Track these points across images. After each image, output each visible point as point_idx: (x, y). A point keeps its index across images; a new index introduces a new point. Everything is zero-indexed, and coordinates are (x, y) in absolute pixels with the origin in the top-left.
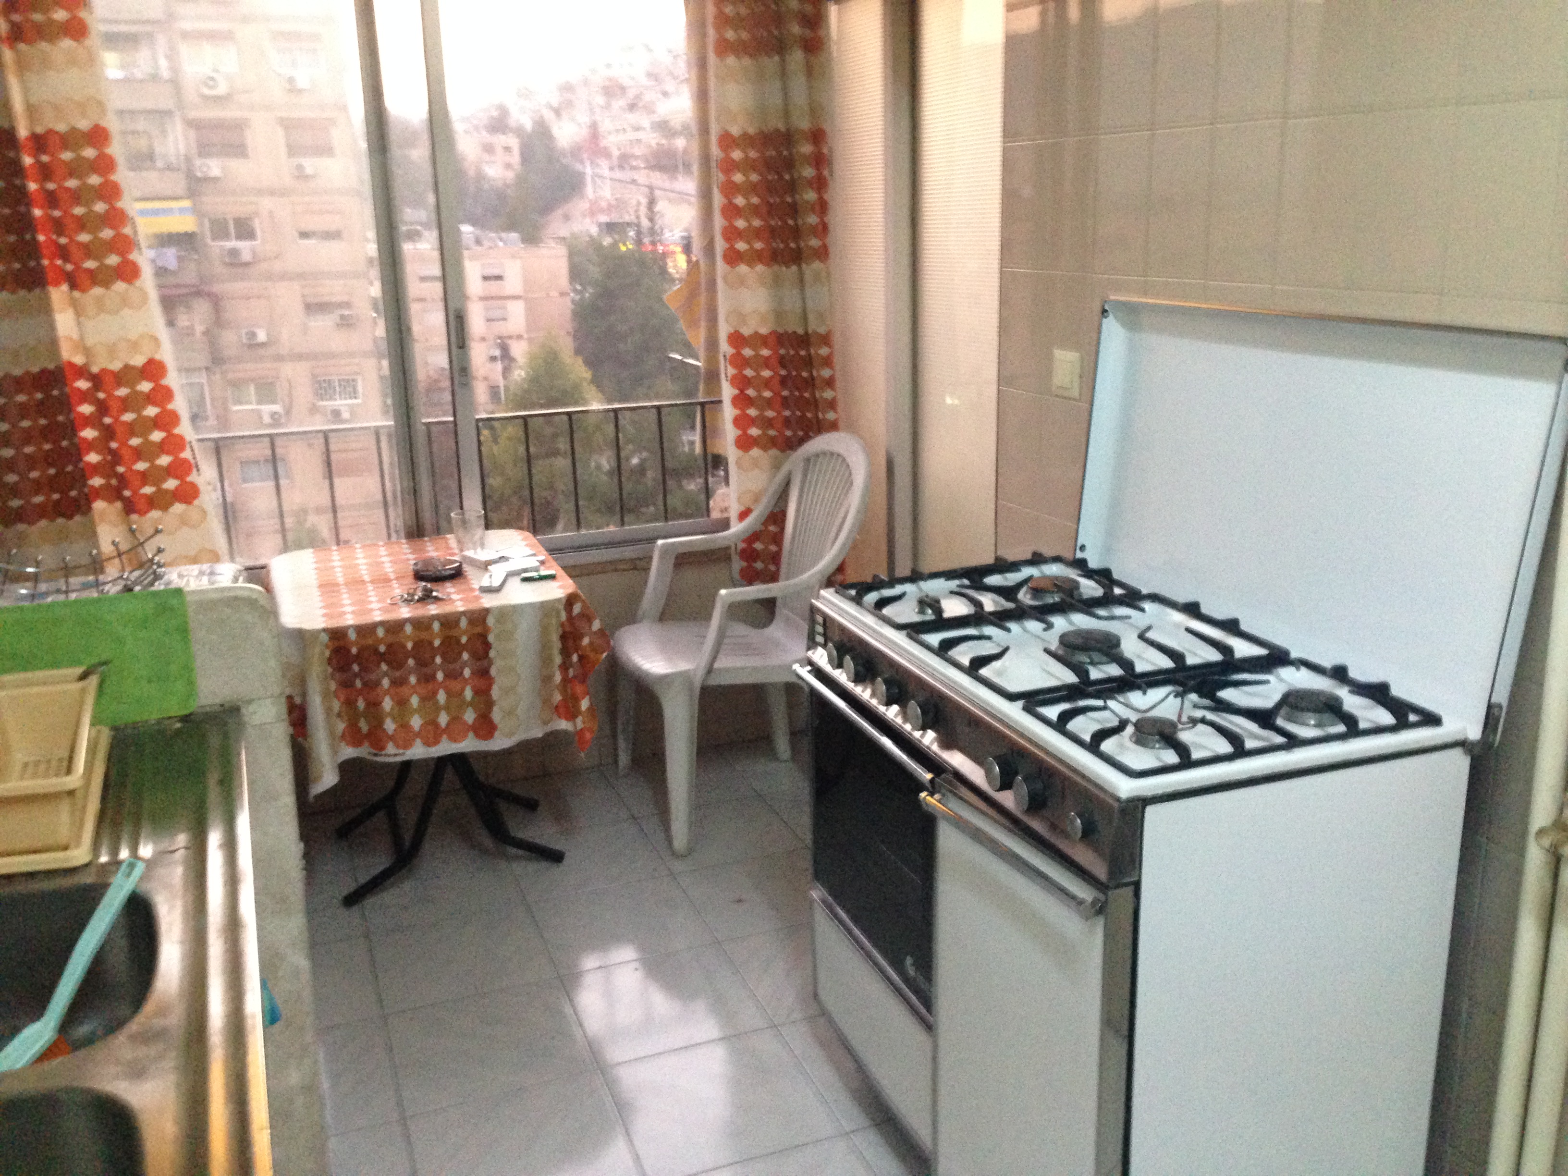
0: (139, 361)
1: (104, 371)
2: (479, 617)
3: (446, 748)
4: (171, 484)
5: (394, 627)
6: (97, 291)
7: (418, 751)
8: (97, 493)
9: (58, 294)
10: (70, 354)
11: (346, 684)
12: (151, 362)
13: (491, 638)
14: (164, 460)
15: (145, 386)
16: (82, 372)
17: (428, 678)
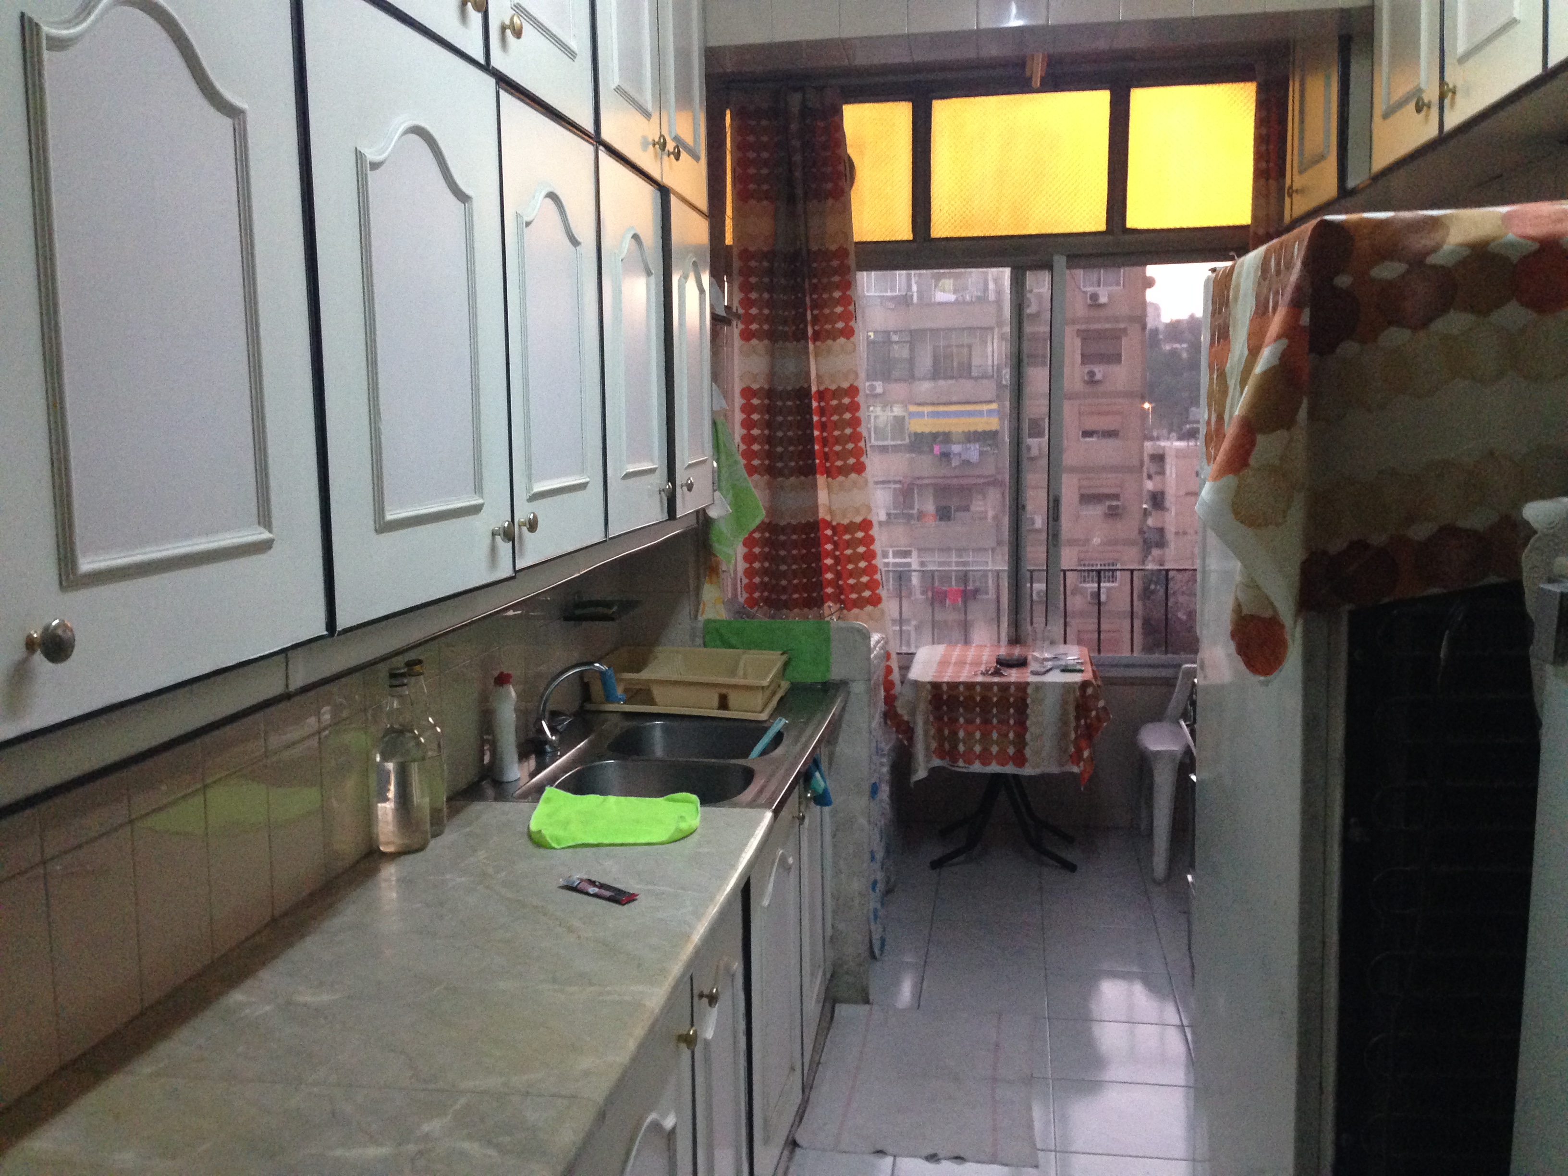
0: (858, 519)
1: (838, 524)
2: (1022, 687)
3: (994, 768)
4: (867, 594)
5: (970, 686)
6: (841, 478)
7: (977, 767)
8: (829, 597)
9: (821, 480)
10: (823, 514)
11: (939, 718)
12: (864, 520)
13: (1029, 701)
14: (865, 579)
15: (860, 535)
16: (828, 525)
17: (986, 722)
